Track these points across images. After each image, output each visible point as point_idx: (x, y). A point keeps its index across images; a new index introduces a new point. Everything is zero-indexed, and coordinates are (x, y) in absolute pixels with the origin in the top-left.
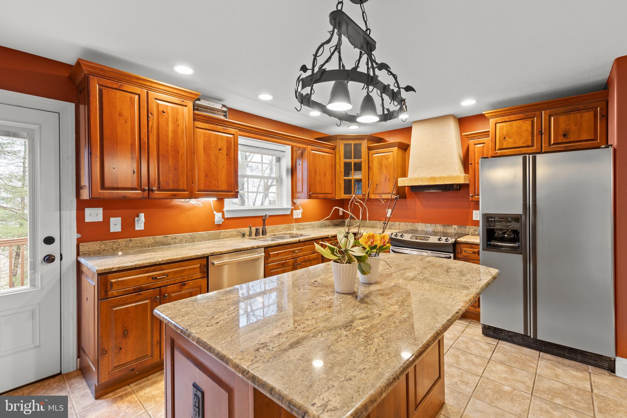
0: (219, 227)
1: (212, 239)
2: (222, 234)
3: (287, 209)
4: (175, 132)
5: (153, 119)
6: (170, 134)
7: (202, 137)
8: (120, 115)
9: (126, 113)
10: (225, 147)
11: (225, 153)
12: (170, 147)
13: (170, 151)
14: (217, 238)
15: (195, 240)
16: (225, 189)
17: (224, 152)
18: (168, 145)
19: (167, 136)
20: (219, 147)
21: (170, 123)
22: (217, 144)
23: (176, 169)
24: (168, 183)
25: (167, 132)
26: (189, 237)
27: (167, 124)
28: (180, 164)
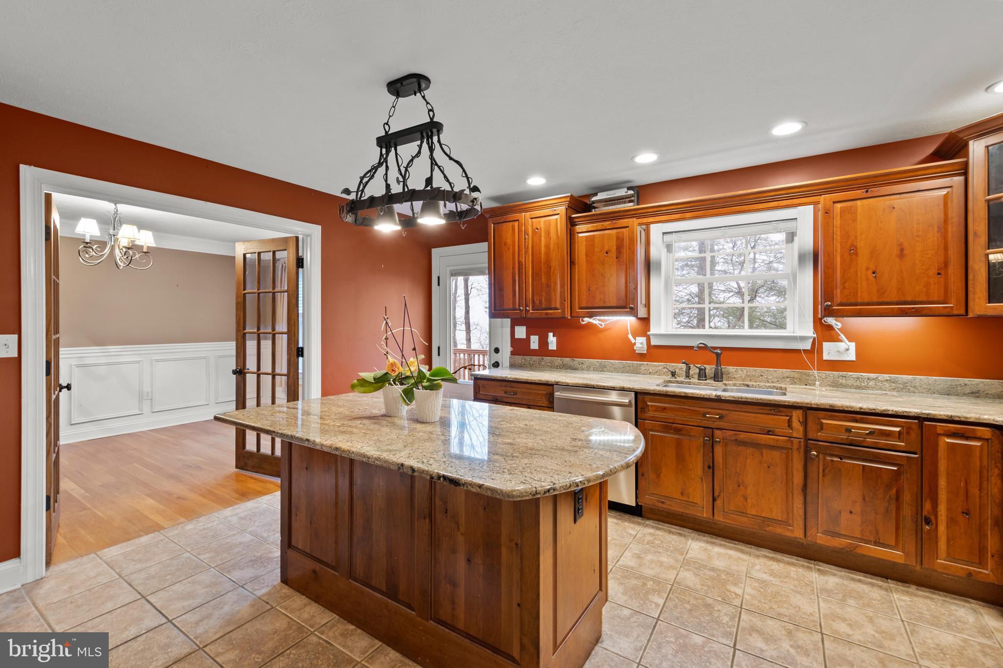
0: (642, 357)
1: (628, 372)
2: (643, 368)
3: (803, 339)
4: (547, 246)
5: (529, 240)
6: (543, 249)
7: (584, 242)
8: (505, 244)
9: (509, 241)
10: (615, 247)
11: (615, 256)
12: (543, 264)
13: (543, 267)
14: (636, 371)
15: (605, 369)
16: (615, 305)
17: (613, 254)
18: (541, 262)
19: (540, 253)
20: (606, 248)
21: (543, 238)
22: (603, 247)
23: (548, 287)
24: (541, 302)
25: (540, 248)
26: (597, 364)
27: (540, 240)
28: (552, 280)
